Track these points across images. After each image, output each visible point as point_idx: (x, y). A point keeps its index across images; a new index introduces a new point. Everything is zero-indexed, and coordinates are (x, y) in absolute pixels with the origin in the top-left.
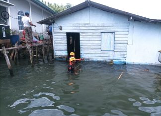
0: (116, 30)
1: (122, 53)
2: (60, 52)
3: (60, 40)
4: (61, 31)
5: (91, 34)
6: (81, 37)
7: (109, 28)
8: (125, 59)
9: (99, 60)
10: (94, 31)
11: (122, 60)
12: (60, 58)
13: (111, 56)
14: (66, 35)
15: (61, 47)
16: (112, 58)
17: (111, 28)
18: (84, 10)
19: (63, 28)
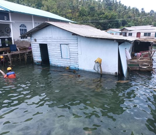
0: (69, 43)
1: (75, 61)
2: (37, 58)
3: (36, 49)
4: (36, 42)
5: (54, 45)
6: (48, 47)
7: (64, 41)
8: (77, 66)
9: (62, 65)
10: (55, 43)
11: (76, 66)
12: (37, 62)
13: (69, 62)
14: (39, 45)
15: (37, 54)
16: (69, 65)
17: (66, 41)
18: (48, 27)
19: (37, 41)
